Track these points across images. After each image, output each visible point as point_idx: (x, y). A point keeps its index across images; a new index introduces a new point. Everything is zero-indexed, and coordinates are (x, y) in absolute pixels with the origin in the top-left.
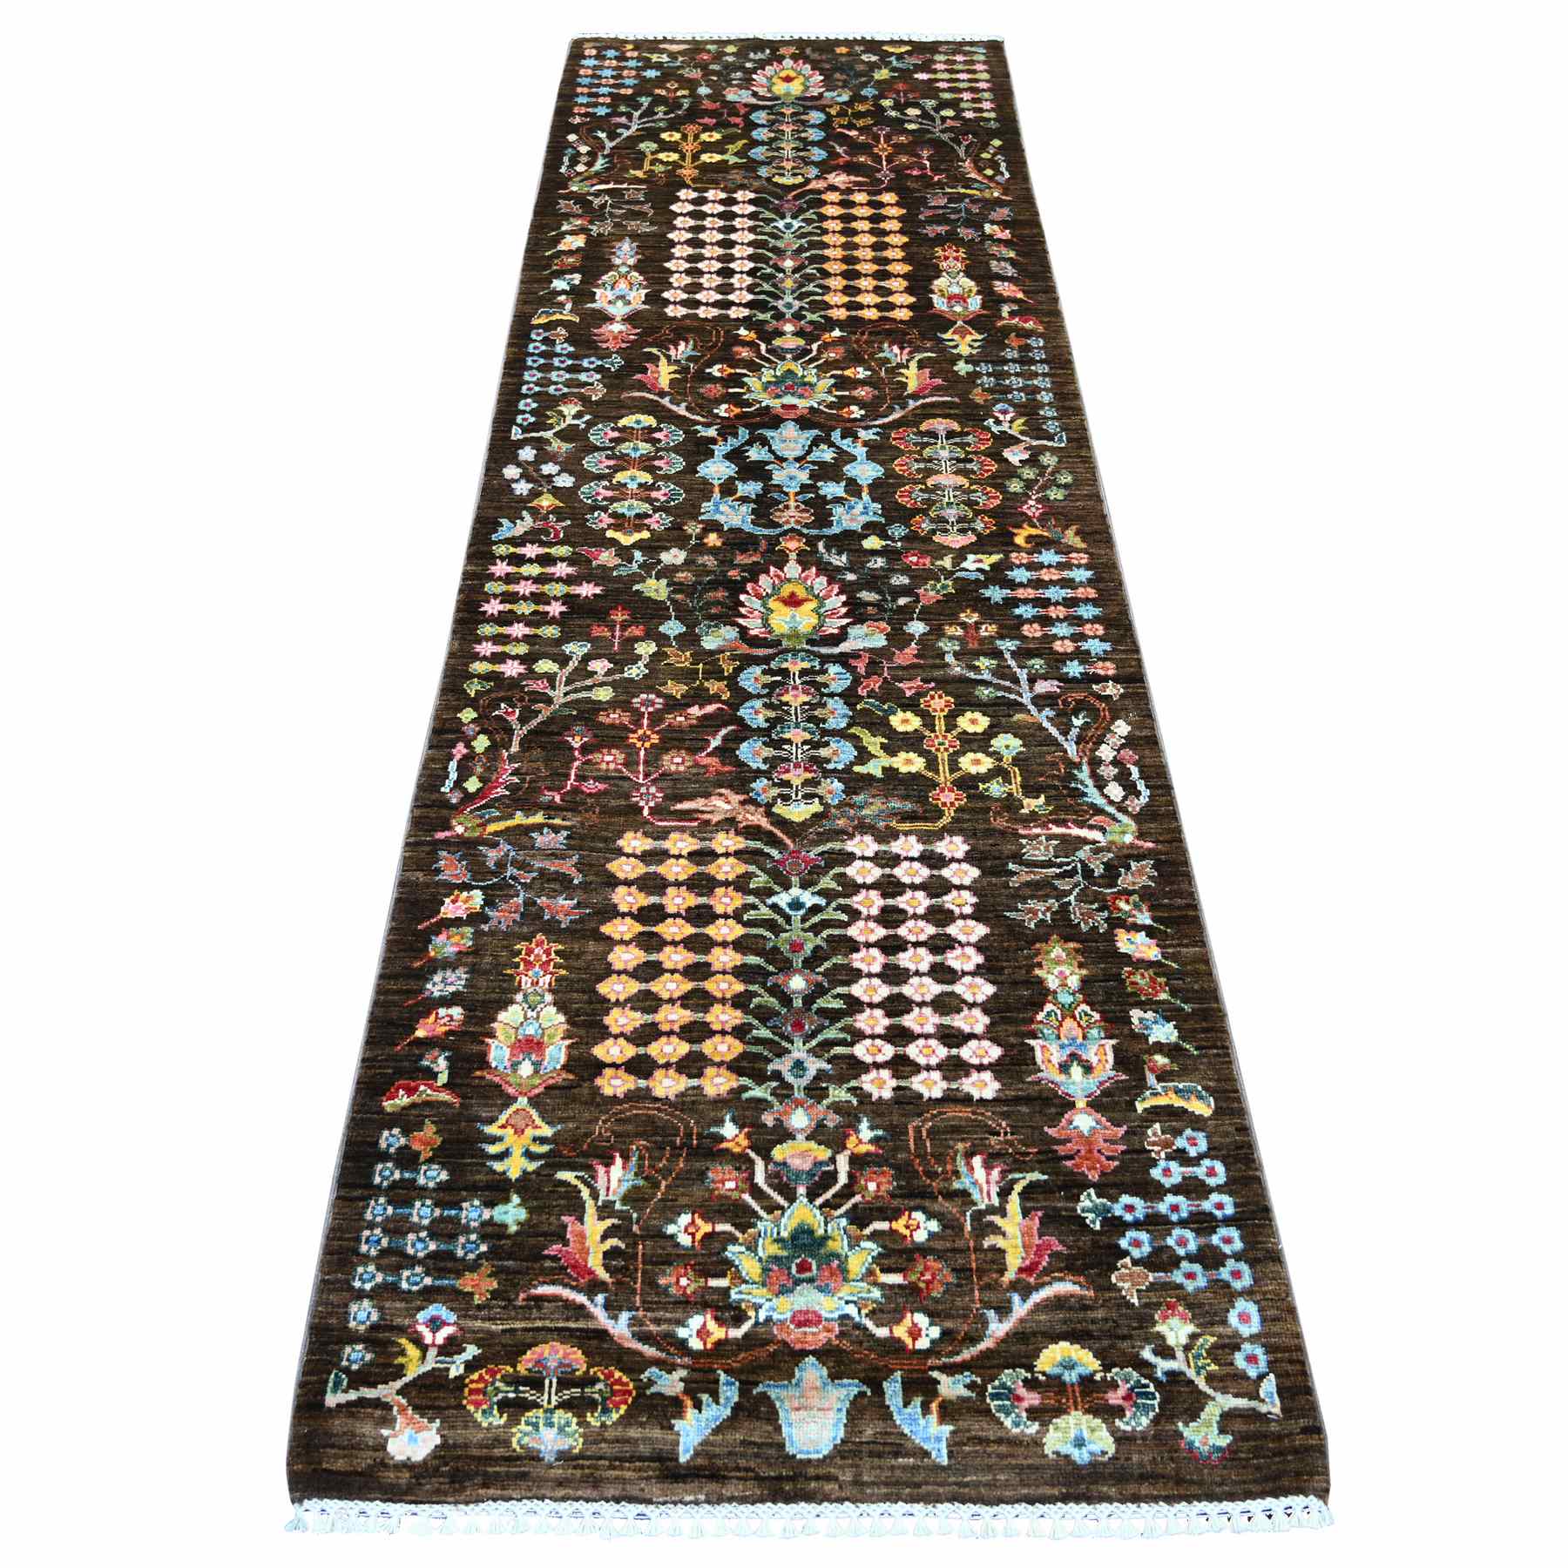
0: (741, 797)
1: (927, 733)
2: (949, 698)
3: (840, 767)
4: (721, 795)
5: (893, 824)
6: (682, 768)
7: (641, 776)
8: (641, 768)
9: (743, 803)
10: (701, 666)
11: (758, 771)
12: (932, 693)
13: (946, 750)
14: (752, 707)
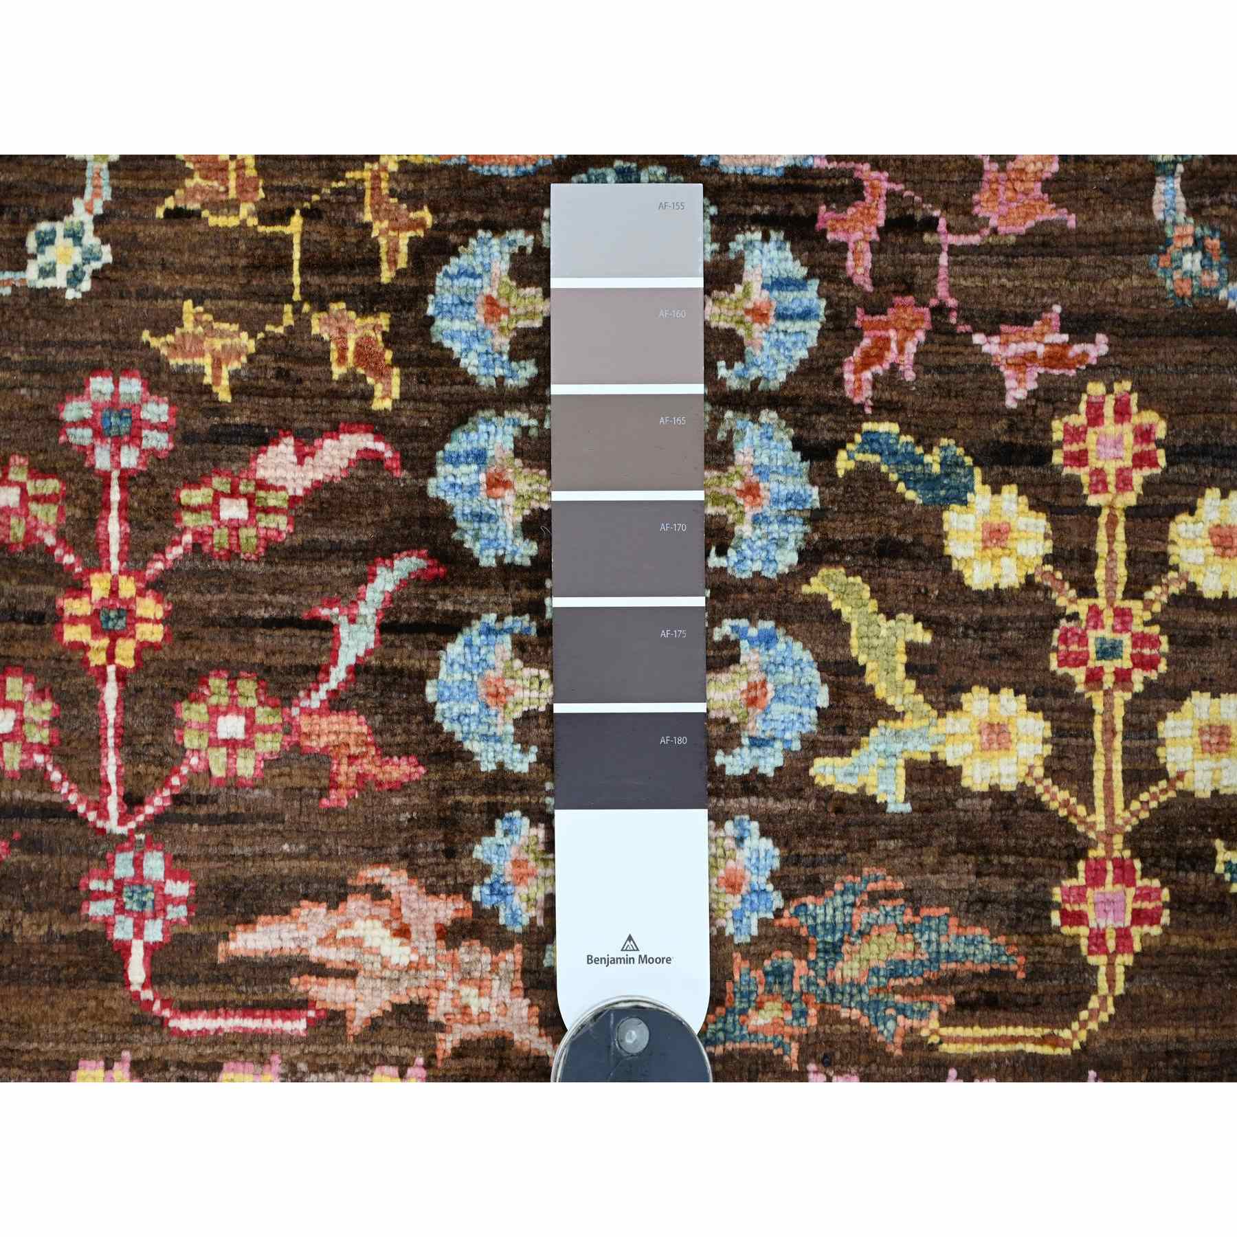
0: (446, 910)
1: (1065, 599)
2: (1150, 417)
3: (770, 762)
4: (378, 893)
5: (930, 1027)
6: (246, 766)
7: (113, 804)
8: (111, 765)
9: (451, 935)
10: (296, 225)
11: (502, 780)
12: (1096, 389)
13: (1123, 677)
14: (479, 457)
